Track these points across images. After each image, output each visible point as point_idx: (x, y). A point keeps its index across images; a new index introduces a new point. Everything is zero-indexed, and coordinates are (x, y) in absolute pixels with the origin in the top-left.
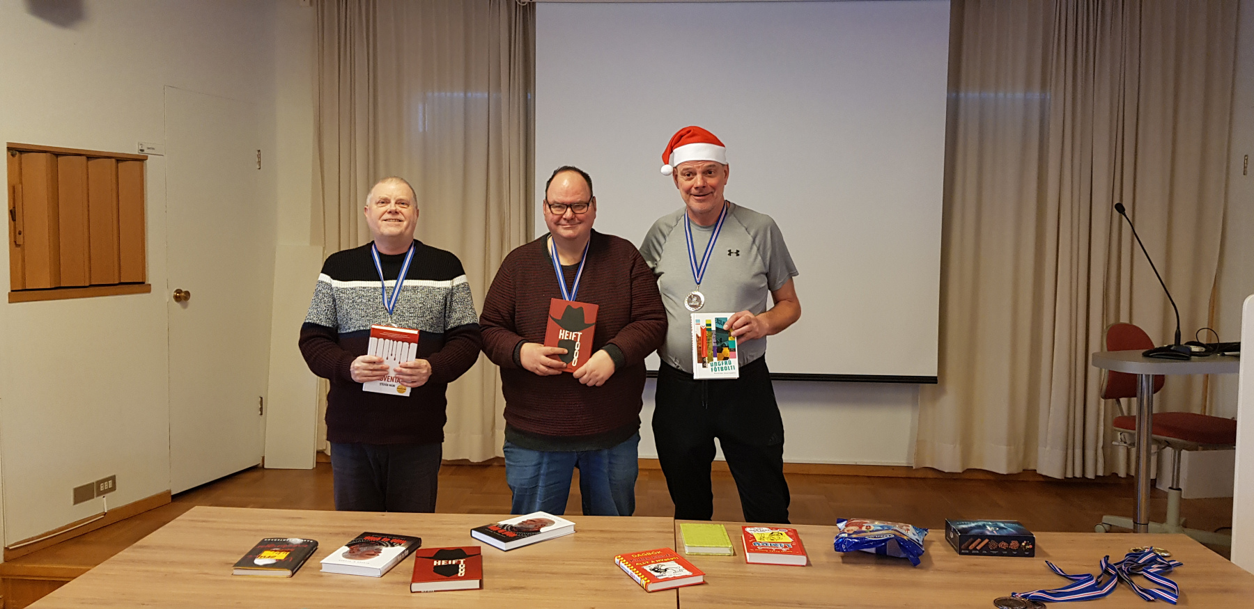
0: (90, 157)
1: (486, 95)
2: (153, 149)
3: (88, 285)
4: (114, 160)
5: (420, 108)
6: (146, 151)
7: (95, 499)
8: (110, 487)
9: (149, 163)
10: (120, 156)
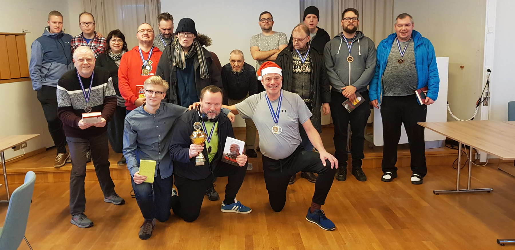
0: (7, 35)
1: (144, 5)
2: (27, 31)
3: (10, 78)
4: (14, 36)
5: (121, 11)
6: (25, 32)
7: (21, 149)
8: (25, 145)
9: (26, 36)
10: (16, 34)
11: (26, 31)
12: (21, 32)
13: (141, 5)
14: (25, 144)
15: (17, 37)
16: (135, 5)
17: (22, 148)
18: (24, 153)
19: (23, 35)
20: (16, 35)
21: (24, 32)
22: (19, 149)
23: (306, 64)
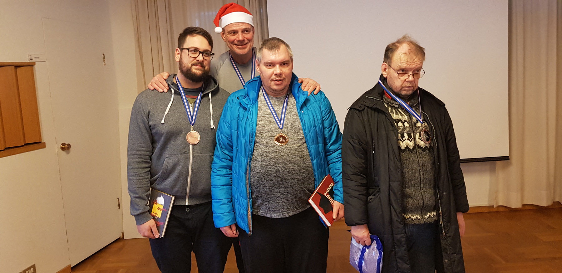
2: (38, 58)
3: (4, 148)
4: (13, 67)
5: (198, 23)
6: (34, 60)
9: (36, 67)
10: (17, 64)
11: (36, 58)
12: (26, 60)
15: (18, 69)
19: (31, 65)
20: (17, 66)
21: (31, 59)
23: (419, 127)
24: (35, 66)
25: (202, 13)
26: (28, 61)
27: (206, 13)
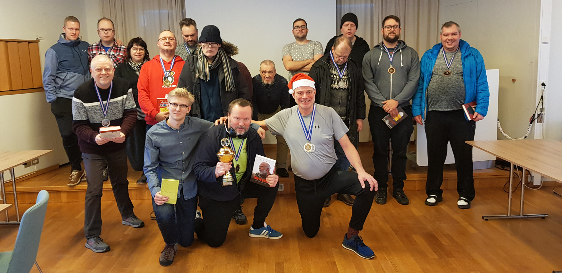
0: (19, 42)
1: (167, 11)
2: (41, 38)
3: (22, 89)
4: (27, 43)
5: (142, 18)
6: (39, 39)
7: (32, 166)
8: (37, 162)
11: (40, 38)
12: (35, 39)
13: (164, 11)
14: (37, 160)
15: (30, 44)
16: (158, 11)
17: (34, 164)
18: (36, 170)
19: (37, 42)
20: (29, 42)
21: (37, 38)
22: (31, 166)
23: (343, 79)
24: (39, 43)
25: (145, 12)
26: (35, 40)
27: (148, 11)
